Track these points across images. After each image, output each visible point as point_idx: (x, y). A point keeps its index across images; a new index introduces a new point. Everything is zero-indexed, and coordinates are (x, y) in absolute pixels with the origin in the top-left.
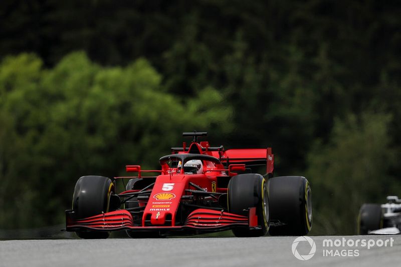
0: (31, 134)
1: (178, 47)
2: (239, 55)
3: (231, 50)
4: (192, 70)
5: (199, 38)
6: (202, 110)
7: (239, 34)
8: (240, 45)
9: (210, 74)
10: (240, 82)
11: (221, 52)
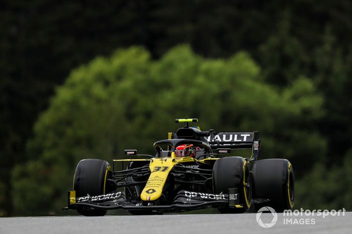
0: (139, 120)
1: (273, 40)
2: (328, 47)
3: (320, 43)
4: (286, 61)
5: (292, 33)
6: (296, 98)
7: (328, 28)
8: (329, 39)
9: (302, 65)
10: (329, 71)
11: (311, 45)
